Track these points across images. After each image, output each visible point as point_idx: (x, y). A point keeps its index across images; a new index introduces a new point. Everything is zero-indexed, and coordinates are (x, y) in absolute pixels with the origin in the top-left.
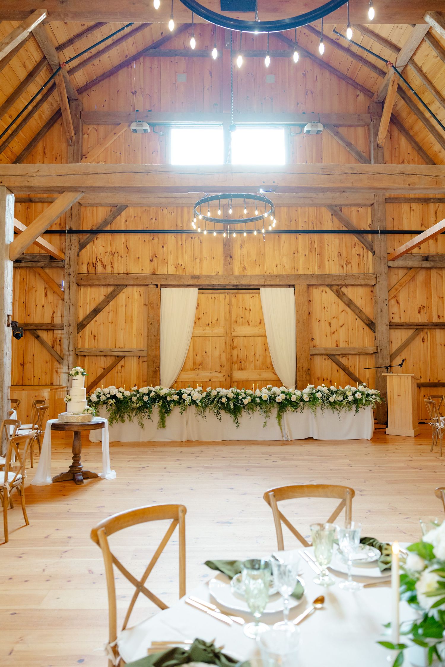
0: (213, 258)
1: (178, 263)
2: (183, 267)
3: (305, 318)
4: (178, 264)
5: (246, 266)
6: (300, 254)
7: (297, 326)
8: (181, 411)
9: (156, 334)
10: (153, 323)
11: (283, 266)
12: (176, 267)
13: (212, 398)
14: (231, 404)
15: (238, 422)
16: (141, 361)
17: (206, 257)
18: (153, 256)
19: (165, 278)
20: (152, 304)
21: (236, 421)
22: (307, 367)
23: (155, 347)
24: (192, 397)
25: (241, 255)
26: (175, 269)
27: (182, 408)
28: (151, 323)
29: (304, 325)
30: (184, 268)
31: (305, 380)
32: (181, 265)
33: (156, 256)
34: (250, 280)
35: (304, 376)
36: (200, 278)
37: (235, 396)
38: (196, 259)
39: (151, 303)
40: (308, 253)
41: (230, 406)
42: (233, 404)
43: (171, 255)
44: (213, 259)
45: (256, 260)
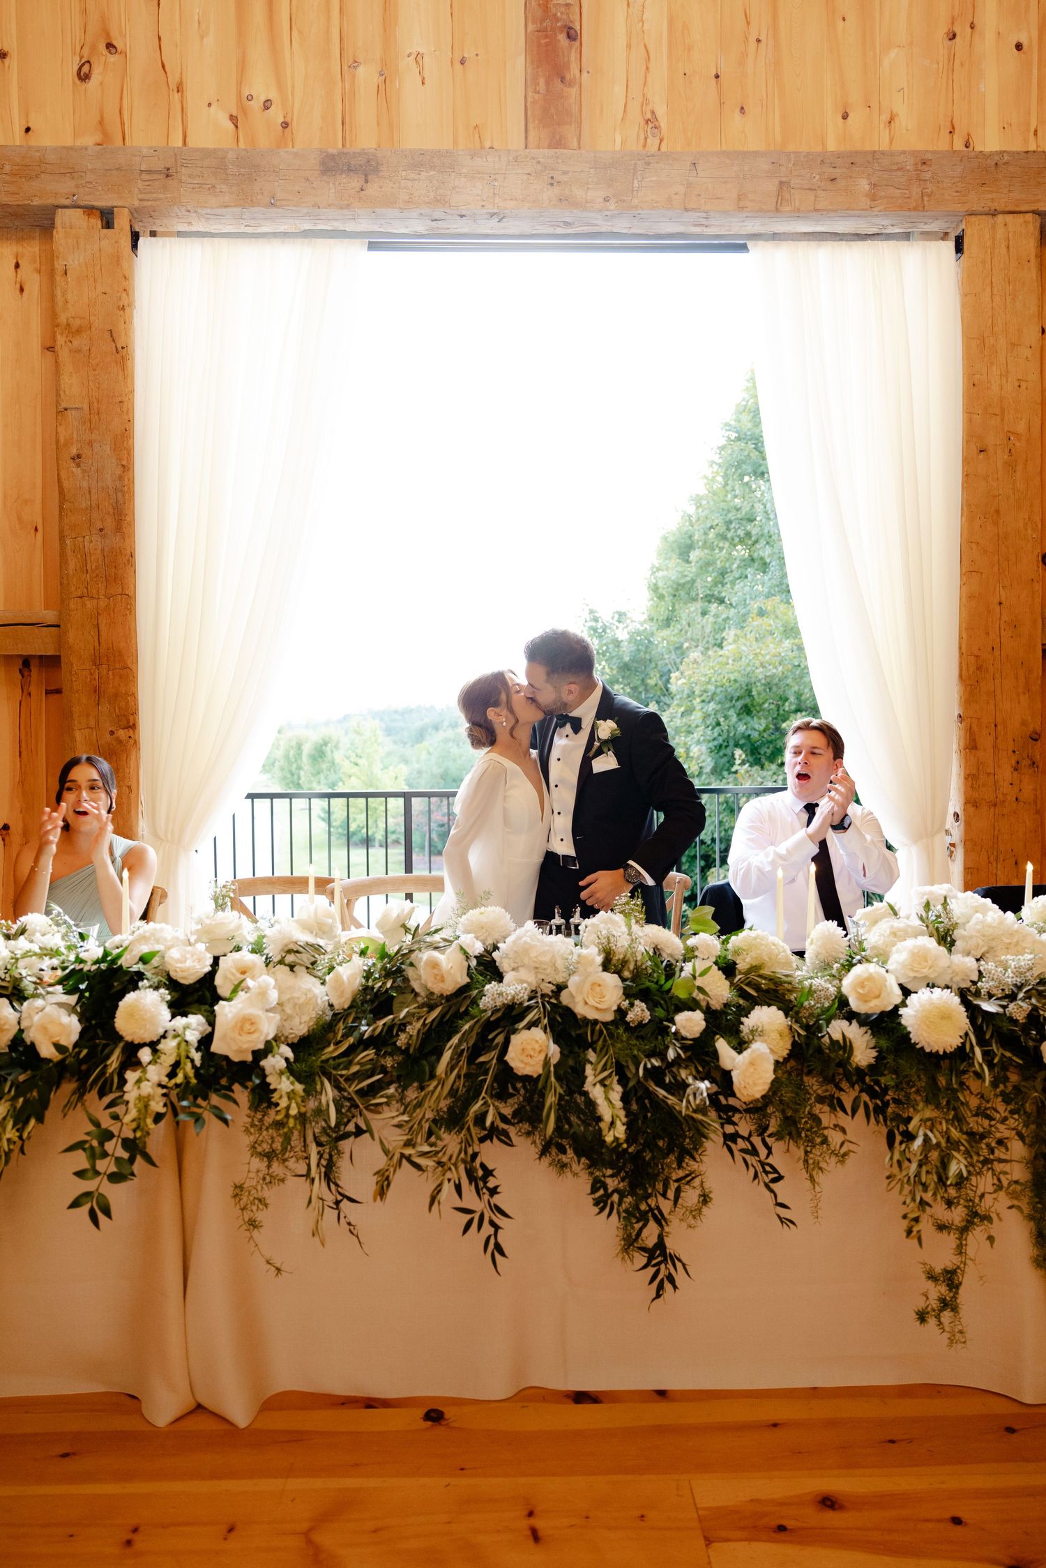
0: (462, 62)
1: (246, 93)
2: (276, 114)
3: (1021, 427)
4: (250, 98)
5: (661, 111)
6: (990, 36)
7: (969, 477)
8: (89, 1185)
9: (110, 523)
10: (86, 452)
11: (885, 117)
12: (233, 119)
13: (414, 1028)
14: (597, 1093)
15: (661, 1244)
16: (33, 690)
17: (419, 57)
18: (94, 48)
19: (160, 166)
20: (79, 331)
21: (650, 1235)
22: (1024, 723)
23: (103, 604)
24: (211, 1022)
25: (629, 46)
26: (231, 126)
27: (96, 1155)
28: (74, 451)
29: (1011, 466)
30: (285, 125)
31: (1011, 798)
32: (267, 105)
33: (110, 46)
34: (689, 185)
35: (1006, 773)
36: (376, 170)
37: (639, 1012)
38: (355, 64)
39: (77, 323)
40: (1035, 34)
41: (591, 1104)
42: (616, 1092)
43: (202, 38)
44: (458, 66)
45: (722, 76)
